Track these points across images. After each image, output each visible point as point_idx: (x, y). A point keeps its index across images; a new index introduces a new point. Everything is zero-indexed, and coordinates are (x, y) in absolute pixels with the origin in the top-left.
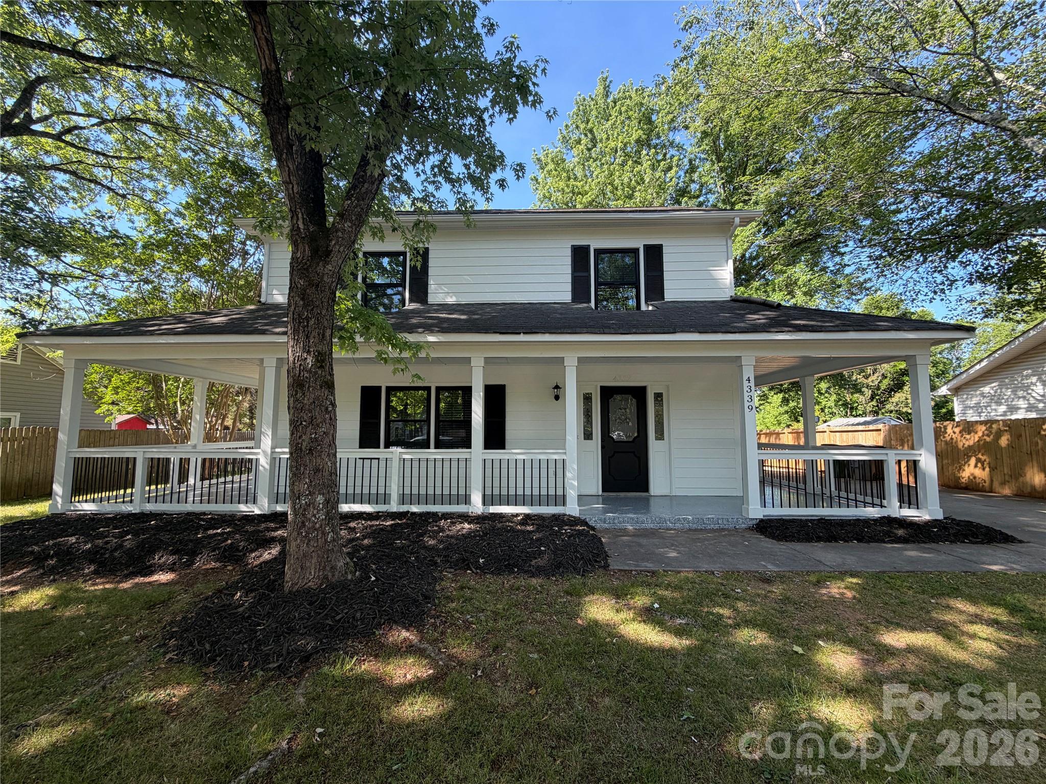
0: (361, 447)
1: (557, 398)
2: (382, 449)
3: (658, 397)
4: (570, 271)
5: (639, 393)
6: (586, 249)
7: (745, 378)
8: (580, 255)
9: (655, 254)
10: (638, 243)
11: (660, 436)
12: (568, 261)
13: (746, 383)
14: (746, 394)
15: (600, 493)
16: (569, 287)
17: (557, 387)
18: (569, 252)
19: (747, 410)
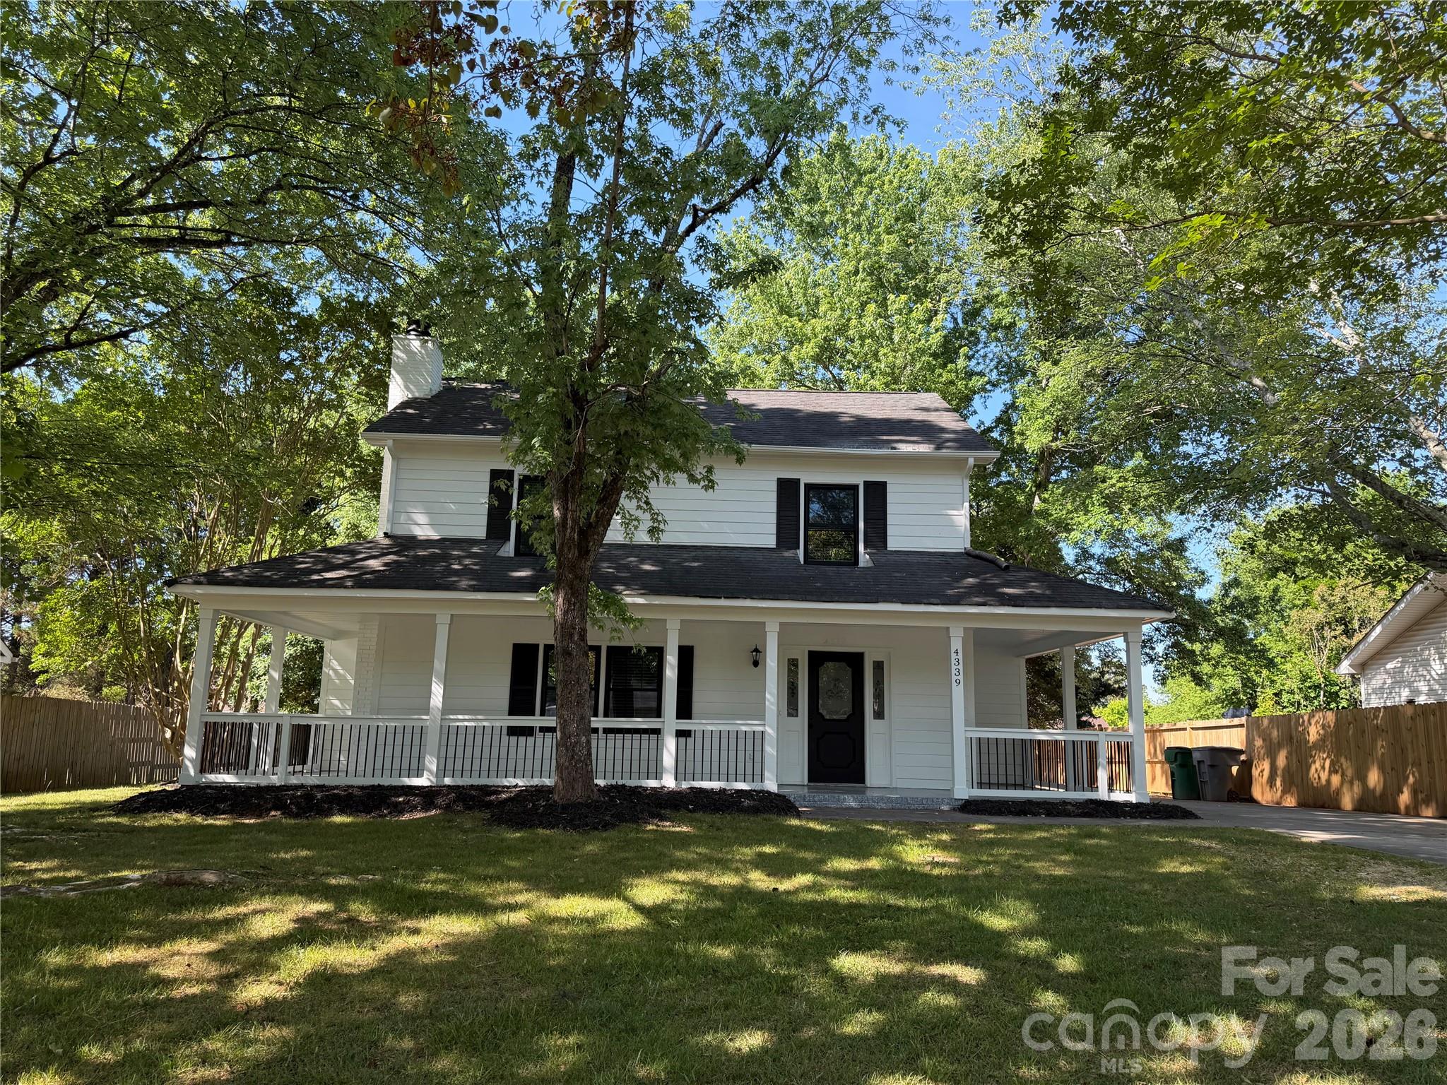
0: (511, 713)
1: (756, 664)
2: (537, 717)
3: (879, 666)
4: (775, 510)
5: (854, 661)
6: (796, 482)
7: (953, 650)
8: (787, 489)
9: (877, 492)
10: (857, 478)
11: (879, 715)
12: (773, 497)
13: (954, 656)
14: (954, 667)
15: (806, 782)
16: (773, 529)
17: (756, 650)
18: (774, 486)
19: (954, 684)
